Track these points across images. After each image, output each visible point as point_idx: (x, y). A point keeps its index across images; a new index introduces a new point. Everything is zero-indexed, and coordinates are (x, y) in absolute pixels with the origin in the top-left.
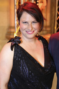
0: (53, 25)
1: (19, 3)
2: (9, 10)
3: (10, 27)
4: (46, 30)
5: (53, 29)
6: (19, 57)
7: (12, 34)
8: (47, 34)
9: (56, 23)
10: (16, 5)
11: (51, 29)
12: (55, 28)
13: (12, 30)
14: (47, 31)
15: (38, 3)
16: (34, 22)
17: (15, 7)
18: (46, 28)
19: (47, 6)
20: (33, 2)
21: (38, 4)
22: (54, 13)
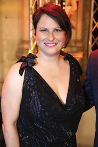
0: (86, 38)
1: (36, 5)
2: (21, 17)
3: (23, 42)
4: (75, 47)
5: (86, 45)
7: (25, 51)
8: (77, 52)
9: (91, 36)
10: (31, 9)
11: (83, 45)
12: (90, 43)
13: (26, 46)
14: (78, 47)
15: (64, 6)
16: (57, 30)
17: (31, 12)
18: (76, 44)
19: (77, 11)
20: (57, 4)
21: (64, 8)
22: (87, 20)
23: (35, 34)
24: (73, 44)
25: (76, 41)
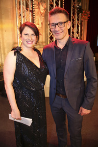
6: (20, 61)
10: (18, 26)
23: (21, 37)
24: (41, 44)
25: (42, 42)
